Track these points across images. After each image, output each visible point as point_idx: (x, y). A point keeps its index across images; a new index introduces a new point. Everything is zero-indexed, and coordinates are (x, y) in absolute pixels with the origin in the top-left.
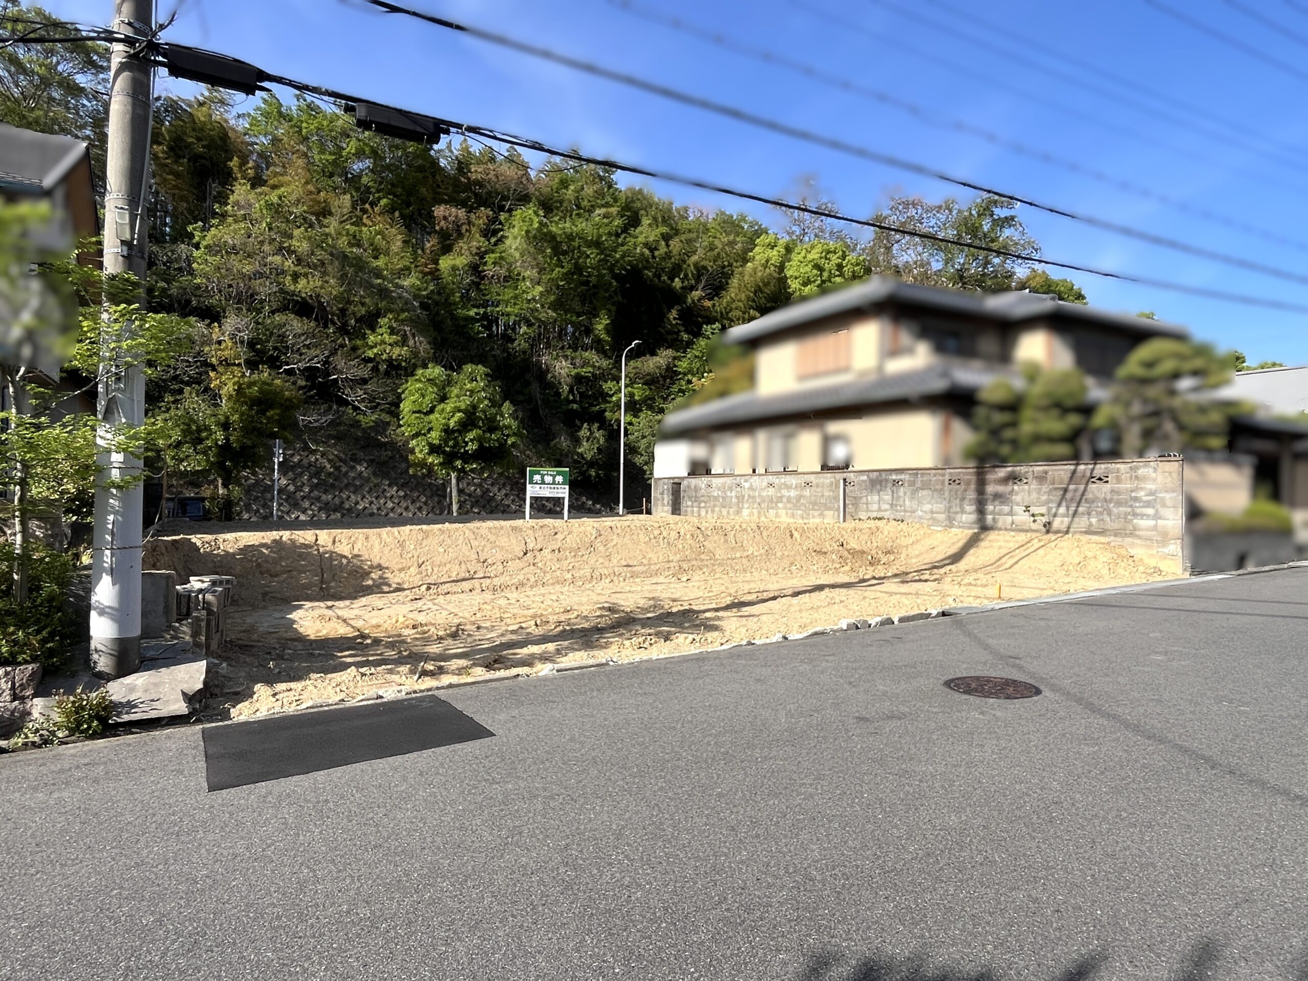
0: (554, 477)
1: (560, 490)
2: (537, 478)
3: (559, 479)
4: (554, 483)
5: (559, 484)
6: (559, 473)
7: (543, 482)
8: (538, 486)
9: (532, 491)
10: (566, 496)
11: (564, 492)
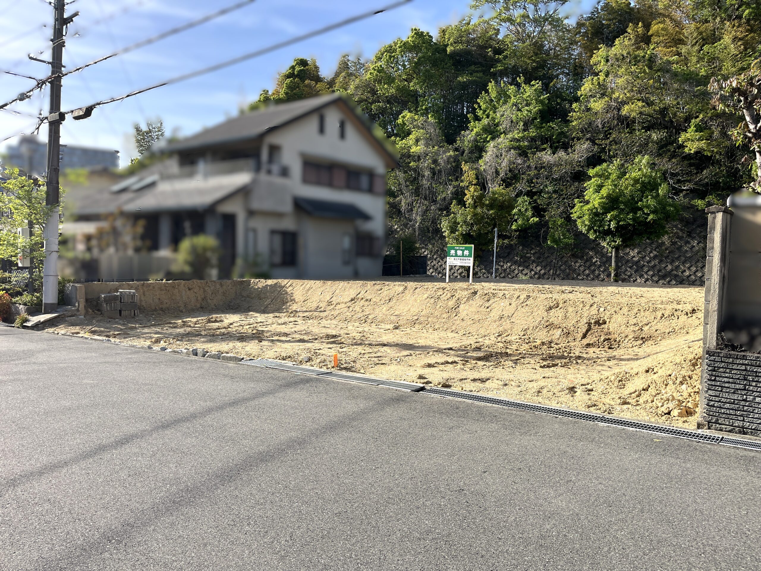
0: (463, 251)
1: (466, 261)
2: (453, 252)
3: (466, 252)
4: (463, 256)
5: (466, 256)
6: (466, 248)
7: (456, 255)
8: (453, 258)
9: (451, 261)
10: (471, 264)
11: (470, 262)
